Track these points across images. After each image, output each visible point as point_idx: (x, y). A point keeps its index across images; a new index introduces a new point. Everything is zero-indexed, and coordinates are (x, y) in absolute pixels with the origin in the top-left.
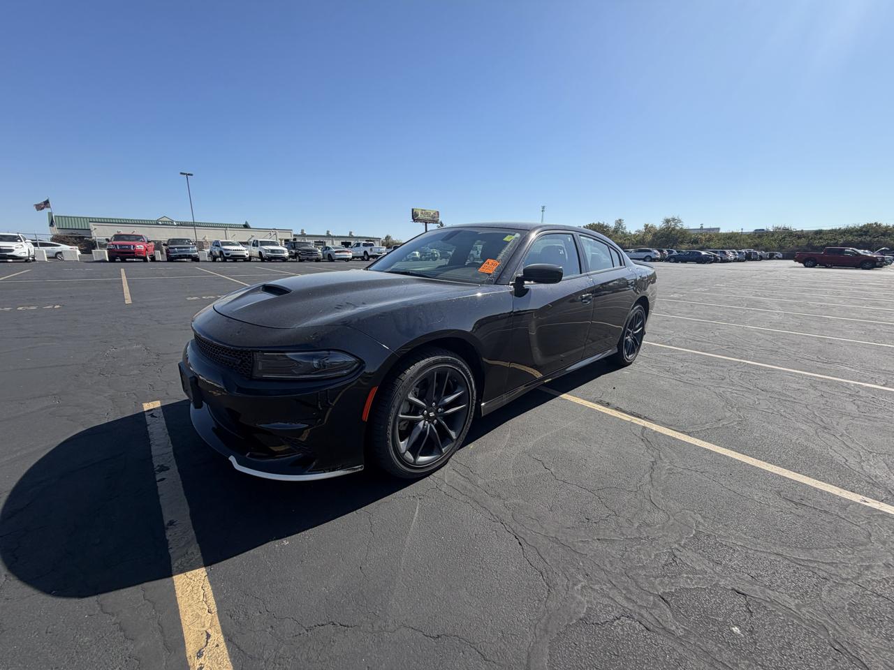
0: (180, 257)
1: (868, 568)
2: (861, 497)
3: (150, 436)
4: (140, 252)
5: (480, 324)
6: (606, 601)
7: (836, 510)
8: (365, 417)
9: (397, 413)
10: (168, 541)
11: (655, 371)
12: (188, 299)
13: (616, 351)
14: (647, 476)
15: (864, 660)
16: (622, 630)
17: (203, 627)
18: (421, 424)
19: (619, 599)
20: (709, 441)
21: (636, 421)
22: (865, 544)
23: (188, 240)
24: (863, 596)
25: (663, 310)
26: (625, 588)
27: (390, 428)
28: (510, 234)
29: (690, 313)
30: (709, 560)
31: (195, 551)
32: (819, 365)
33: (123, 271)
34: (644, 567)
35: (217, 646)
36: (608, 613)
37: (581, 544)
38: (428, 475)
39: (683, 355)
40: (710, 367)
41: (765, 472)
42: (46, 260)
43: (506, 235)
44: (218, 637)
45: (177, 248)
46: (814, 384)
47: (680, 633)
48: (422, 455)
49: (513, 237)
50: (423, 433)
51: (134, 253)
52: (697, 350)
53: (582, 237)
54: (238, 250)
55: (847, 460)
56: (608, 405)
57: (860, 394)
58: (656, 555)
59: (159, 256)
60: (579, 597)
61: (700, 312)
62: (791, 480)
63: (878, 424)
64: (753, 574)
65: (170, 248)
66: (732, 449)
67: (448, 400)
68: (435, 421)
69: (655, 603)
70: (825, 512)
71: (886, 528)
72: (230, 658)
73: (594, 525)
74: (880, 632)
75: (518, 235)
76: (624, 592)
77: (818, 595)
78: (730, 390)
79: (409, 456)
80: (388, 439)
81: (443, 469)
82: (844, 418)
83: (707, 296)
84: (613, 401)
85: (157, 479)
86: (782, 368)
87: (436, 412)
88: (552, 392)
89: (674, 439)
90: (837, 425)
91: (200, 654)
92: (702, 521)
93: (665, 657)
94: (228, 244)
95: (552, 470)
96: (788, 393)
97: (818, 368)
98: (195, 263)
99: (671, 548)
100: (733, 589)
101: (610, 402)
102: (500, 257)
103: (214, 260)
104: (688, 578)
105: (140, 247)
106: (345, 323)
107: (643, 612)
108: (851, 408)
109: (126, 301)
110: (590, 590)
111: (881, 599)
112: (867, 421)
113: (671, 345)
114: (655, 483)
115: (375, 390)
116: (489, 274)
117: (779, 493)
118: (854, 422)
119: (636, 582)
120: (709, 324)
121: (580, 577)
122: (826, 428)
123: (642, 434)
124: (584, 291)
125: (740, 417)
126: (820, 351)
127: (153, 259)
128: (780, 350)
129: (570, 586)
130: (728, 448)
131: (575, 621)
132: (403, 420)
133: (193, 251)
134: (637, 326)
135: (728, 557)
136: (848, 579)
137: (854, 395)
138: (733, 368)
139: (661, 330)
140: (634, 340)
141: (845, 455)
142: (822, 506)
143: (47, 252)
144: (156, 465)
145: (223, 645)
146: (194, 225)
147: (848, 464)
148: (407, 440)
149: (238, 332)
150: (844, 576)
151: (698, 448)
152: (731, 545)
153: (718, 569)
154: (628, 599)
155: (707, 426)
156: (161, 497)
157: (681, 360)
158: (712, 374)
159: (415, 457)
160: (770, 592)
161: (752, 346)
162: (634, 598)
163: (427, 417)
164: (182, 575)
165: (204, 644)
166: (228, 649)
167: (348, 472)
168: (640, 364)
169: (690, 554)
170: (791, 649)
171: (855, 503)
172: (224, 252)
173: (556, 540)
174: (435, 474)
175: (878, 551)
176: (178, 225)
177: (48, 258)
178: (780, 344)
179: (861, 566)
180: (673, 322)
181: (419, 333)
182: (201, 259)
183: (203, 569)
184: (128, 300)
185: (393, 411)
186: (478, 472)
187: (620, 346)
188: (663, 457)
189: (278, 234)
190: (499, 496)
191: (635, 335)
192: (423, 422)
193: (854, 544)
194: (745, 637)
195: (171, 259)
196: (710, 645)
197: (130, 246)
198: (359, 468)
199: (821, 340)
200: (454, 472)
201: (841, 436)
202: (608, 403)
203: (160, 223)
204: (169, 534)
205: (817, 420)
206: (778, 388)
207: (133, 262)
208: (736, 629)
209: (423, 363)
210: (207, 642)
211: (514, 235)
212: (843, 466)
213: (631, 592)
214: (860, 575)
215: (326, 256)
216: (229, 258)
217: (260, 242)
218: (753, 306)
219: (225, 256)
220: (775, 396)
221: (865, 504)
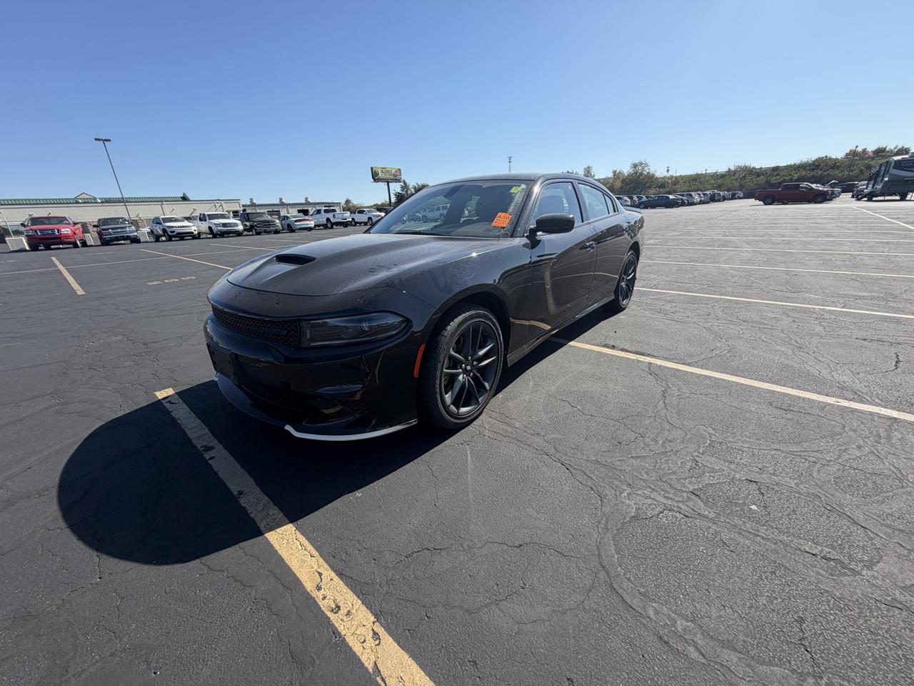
0: (117, 239)
1: (845, 451)
2: (834, 399)
3: (179, 422)
4: (67, 236)
5: (504, 276)
6: (649, 501)
7: (815, 411)
8: (416, 374)
9: (442, 368)
10: (244, 508)
11: (648, 313)
12: (150, 284)
13: (613, 297)
14: (661, 403)
15: (849, 514)
16: (667, 520)
17: (312, 568)
18: (461, 377)
19: (659, 498)
20: (708, 369)
21: (642, 358)
22: (841, 434)
23: (122, 218)
24: (843, 471)
26: (663, 490)
27: (438, 382)
28: (516, 186)
29: (668, 258)
30: (724, 461)
31: (275, 511)
32: (788, 294)
33: (56, 260)
34: (674, 473)
35: (332, 580)
36: (653, 509)
37: (619, 463)
38: (469, 425)
39: (670, 296)
40: (696, 306)
41: (757, 388)
43: (511, 187)
44: (328, 573)
45: (112, 229)
46: (786, 312)
47: (712, 515)
48: (463, 406)
49: (520, 189)
50: (463, 386)
51: (60, 238)
52: (681, 291)
53: (580, 185)
54: (183, 227)
55: (820, 372)
56: (613, 347)
57: (825, 316)
58: (682, 463)
59: (90, 240)
60: (627, 501)
61: (677, 256)
62: (779, 392)
63: (842, 340)
64: (760, 466)
65: (103, 229)
66: (727, 373)
67: (482, 353)
68: (472, 374)
69: (688, 498)
70: (808, 413)
71: (856, 420)
72: (348, 587)
73: (626, 446)
74: (858, 494)
75: (523, 186)
76: (662, 493)
77: (810, 474)
78: (716, 324)
79: (453, 408)
80: (437, 393)
81: (480, 417)
82: (814, 338)
83: (680, 239)
84: (617, 344)
85: (207, 458)
86: (758, 301)
87: (472, 365)
88: (561, 341)
89: (677, 370)
90: (809, 344)
91: (319, 588)
92: (713, 432)
93: (704, 534)
94: (170, 220)
95: (579, 407)
96: (765, 322)
97: (788, 297)
98: (135, 245)
99: (692, 456)
100: (747, 479)
101: (614, 344)
102: (510, 210)
103: (157, 239)
104: (710, 476)
105: (66, 231)
106: (389, 285)
107: (681, 505)
108: (819, 329)
109: (77, 292)
110: (634, 495)
111: (857, 471)
112: (832, 338)
113: (657, 288)
114: (669, 408)
115: (422, 347)
116: (503, 228)
117: (771, 404)
118: (822, 340)
119: (670, 485)
120: (688, 266)
121: (624, 487)
122: (800, 348)
123: (649, 368)
124: (588, 240)
125: (729, 346)
126: (787, 282)
127: (84, 244)
128: (754, 285)
129: (618, 494)
130: (724, 373)
131: (628, 519)
132: (447, 374)
133: (131, 230)
134: (630, 272)
135: (739, 457)
136: (831, 460)
137: (820, 318)
138: (715, 304)
140: (627, 285)
141: (818, 368)
142: (805, 410)
144: (199, 446)
145: (336, 579)
146: (122, 201)
147: (821, 374)
148: (450, 393)
149: (277, 304)
150: (828, 459)
151: (699, 376)
152: (740, 448)
153: (733, 466)
154: (667, 498)
155: (703, 356)
156: (219, 473)
157: (670, 302)
158: (698, 311)
159: (458, 409)
160: (775, 478)
161: (730, 283)
162: (671, 496)
163: (465, 371)
164: (272, 532)
165: (319, 580)
166: (342, 580)
167: (404, 427)
168: (633, 308)
169: (708, 458)
170: (796, 514)
171: (830, 404)
172: (168, 230)
173: (597, 462)
174: (474, 423)
175: (851, 437)
176: (102, 202)
178: (753, 279)
179: (840, 450)
180: (655, 267)
181: (457, 289)
182: (142, 240)
183: (291, 525)
184: (80, 292)
185: (439, 366)
186: (513, 417)
187: (616, 292)
188: (671, 386)
189: (224, 205)
190: (538, 434)
191: (628, 280)
192: (462, 375)
193: (833, 435)
194: (761, 511)
195: (105, 242)
196: (736, 521)
197: (53, 230)
198: (414, 422)
199: (787, 273)
200: (490, 419)
201: (813, 353)
202: (613, 346)
203: (80, 201)
204: (243, 502)
205: (793, 342)
206: (757, 319)
207: (61, 248)
208: (753, 507)
209: (461, 318)
210: (321, 579)
211: (519, 186)
212: (818, 377)
213: (668, 493)
214: (840, 457)
215: (286, 227)
216: (175, 236)
217: (208, 215)
218: (724, 246)
219: (170, 234)
220: (756, 325)
221: (839, 404)
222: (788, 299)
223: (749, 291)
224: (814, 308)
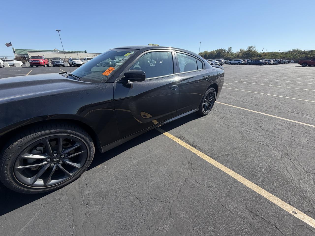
0: (57, 65)
2: (294, 209)
4: (41, 63)
7: (275, 220)
13: (198, 110)
14: (178, 190)
21: (192, 149)
23: (59, 58)
25: (234, 87)
29: (246, 88)
33: (31, 71)
39: (234, 109)
40: (243, 116)
41: (245, 187)
42: (9, 67)
45: (56, 61)
46: (289, 126)
50: (50, 169)
51: (39, 63)
52: (241, 107)
54: (78, 62)
55: (293, 178)
56: (183, 139)
57: (311, 132)
59: (50, 65)
61: (250, 88)
65: (53, 61)
70: (269, 222)
75: (133, 53)
78: (247, 130)
82: (299, 148)
83: (256, 80)
86: (277, 117)
88: (161, 130)
89: (205, 162)
90: (294, 152)
94: (75, 59)
96: (275, 132)
97: (294, 117)
98: (63, 67)
101: (186, 137)
103: (71, 66)
105: (41, 61)
108: (304, 141)
112: (310, 149)
113: (230, 104)
114: (179, 196)
116: (106, 76)
117: (246, 205)
118: (303, 150)
120: (252, 93)
122: (287, 154)
123: (191, 158)
125: (245, 147)
126: (297, 107)
127: (48, 66)
128: (279, 107)
133: (62, 62)
134: (211, 98)
137: (307, 133)
138: (254, 116)
139: (229, 96)
141: (292, 174)
142: (268, 217)
143: (9, 63)
146: (64, 52)
147: (293, 181)
151: (215, 168)
155: (227, 153)
157: (232, 113)
158: (243, 120)
159: (46, 183)
161: (267, 105)
163: (52, 162)
172: (74, 63)
176: (60, 52)
177: (10, 66)
178: (280, 103)
180: (236, 93)
182: (65, 66)
186: (90, 185)
187: (200, 107)
188: (193, 176)
191: (210, 102)
195: (54, 66)
197: (37, 61)
199: (299, 101)
201: (294, 160)
203: (53, 51)
205: (285, 149)
206: (271, 128)
207: (41, 67)
211: (131, 53)
212: (289, 183)
215: (113, 64)
216: (76, 65)
217: (87, 58)
218: (274, 84)
219: (74, 64)
220: (268, 133)
221: (295, 215)
222: (295, 118)
223: (275, 111)
224: (306, 125)
